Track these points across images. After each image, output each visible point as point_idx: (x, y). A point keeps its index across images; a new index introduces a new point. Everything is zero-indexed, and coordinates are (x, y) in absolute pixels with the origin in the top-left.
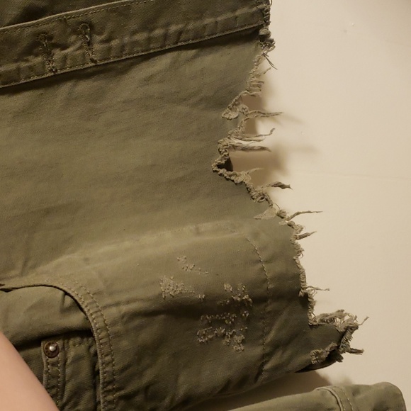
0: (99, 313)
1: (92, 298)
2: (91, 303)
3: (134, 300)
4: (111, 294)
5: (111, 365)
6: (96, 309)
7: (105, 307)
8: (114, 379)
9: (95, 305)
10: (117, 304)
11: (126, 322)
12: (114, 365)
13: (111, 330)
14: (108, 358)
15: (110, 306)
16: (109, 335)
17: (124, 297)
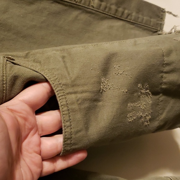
0: (64, 97)
1: (62, 87)
2: (60, 90)
3: (86, 92)
4: (73, 86)
5: (70, 128)
6: (63, 94)
7: (68, 94)
8: (71, 138)
9: (62, 91)
10: (75, 93)
11: (80, 104)
12: (71, 129)
13: (70, 107)
14: (68, 124)
15: (71, 93)
16: (68, 110)
17: (80, 89)
